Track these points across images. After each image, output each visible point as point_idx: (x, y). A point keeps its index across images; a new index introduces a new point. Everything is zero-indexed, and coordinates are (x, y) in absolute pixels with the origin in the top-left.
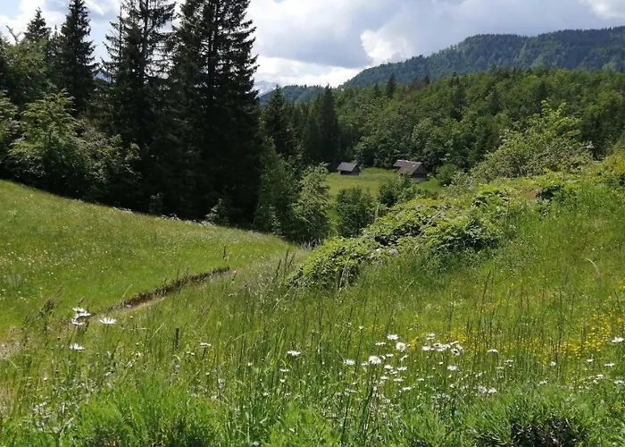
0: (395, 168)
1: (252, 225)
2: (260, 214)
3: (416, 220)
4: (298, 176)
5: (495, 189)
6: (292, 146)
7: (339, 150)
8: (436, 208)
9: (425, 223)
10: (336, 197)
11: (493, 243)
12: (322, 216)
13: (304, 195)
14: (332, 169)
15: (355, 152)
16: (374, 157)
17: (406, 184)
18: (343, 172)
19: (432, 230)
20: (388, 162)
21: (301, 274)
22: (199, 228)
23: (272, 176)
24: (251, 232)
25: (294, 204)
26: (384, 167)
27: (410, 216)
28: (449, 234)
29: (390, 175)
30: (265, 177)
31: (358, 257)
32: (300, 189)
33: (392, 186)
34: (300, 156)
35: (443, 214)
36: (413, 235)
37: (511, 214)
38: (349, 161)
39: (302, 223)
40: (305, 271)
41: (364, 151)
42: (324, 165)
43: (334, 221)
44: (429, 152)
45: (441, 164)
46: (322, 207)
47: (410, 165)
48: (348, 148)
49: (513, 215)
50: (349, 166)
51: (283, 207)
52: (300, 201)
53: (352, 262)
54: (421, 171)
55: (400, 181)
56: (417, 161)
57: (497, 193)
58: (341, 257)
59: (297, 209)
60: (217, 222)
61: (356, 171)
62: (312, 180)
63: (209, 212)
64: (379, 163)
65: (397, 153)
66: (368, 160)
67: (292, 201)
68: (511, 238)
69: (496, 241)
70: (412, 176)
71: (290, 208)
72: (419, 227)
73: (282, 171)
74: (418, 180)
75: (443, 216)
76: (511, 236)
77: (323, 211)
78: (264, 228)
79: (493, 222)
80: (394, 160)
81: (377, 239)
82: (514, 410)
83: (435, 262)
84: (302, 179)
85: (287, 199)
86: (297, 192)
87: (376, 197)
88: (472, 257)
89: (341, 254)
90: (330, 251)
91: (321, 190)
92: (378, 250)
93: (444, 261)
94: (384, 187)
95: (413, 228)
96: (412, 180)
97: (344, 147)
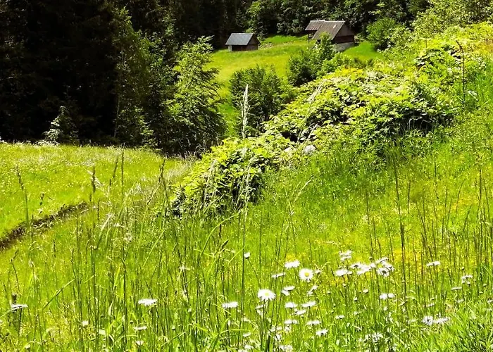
0: (308, 32)
1: (114, 139)
2: (122, 122)
3: (336, 101)
4: (170, 59)
5: (444, 43)
6: (156, 17)
7: (226, 16)
8: (362, 80)
9: (349, 104)
10: (230, 84)
11: (446, 120)
12: (212, 114)
13: (182, 86)
14: (218, 45)
15: (248, 17)
16: (277, 21)
17: (327, 54)
18: (236, 48)
19: (360, 112)
20: (297, 26)
21: (182, 198)
22: (36, 151)
23: (133, 65)
24: (111, 148)
25: (169, 102)
26: (292, 34)
27: (328, 96)
28: (384, 115)
29: (303, 43)
30: (123, 66)
31: (260, 162)
32: (176, 80)
33: (307, 59)
34: (169, 31)
35: (372, 87)
36: (335, 123)
37: (469, 76)
38: (241, 30)
39: (184, 127)
40: (188, 192)
41: (261, 13)
42: (204, 40)
43: (229, 118)
44: (353, 5)
45: (373, 19)
46: (210, 101)
47: (329, 26)
48: (239, 13)
49: (472, 77)
50: (243, 38)
51: (154, 108)
52: (177, 96)
53: (252, 171)
54: (345, 33)
55: (318, 50)
56: (339, 18)
57: (447, 48)
58: (236, 166)
59: (175, 109)
60: (62, 140)
61: (253, 44)
62: (190, 64)
63: (48, 127)
64: (285, 28)
65: (308, 12)
66: (269, 26)
67: (166, 97)
68: (471, 110)
69: (450, 116)
70: (333, 42)
71: (164, 108)
72: (340, 110)
73: (146, 55)
74: (341, 46)
75: (373, 91)
76: (471, 106)
77: (212, 106)
78: (131, 140)
79: (444, 91)
80: (307, 22)
81: (286, 135)
82: (466, 341)
83: (369, 156)
84: (177, 64)
85: (159, 96)
86: (171, 83)
87: (286, 78)
88: (420, 143)
89: (235, 162)
90: (220, 160)
91: (206, 76)
92: (287, 150)
93: (380, 154)
94: (296, 62)
95: (332, 113)
96: (334, 48)
97: (232, 12)
